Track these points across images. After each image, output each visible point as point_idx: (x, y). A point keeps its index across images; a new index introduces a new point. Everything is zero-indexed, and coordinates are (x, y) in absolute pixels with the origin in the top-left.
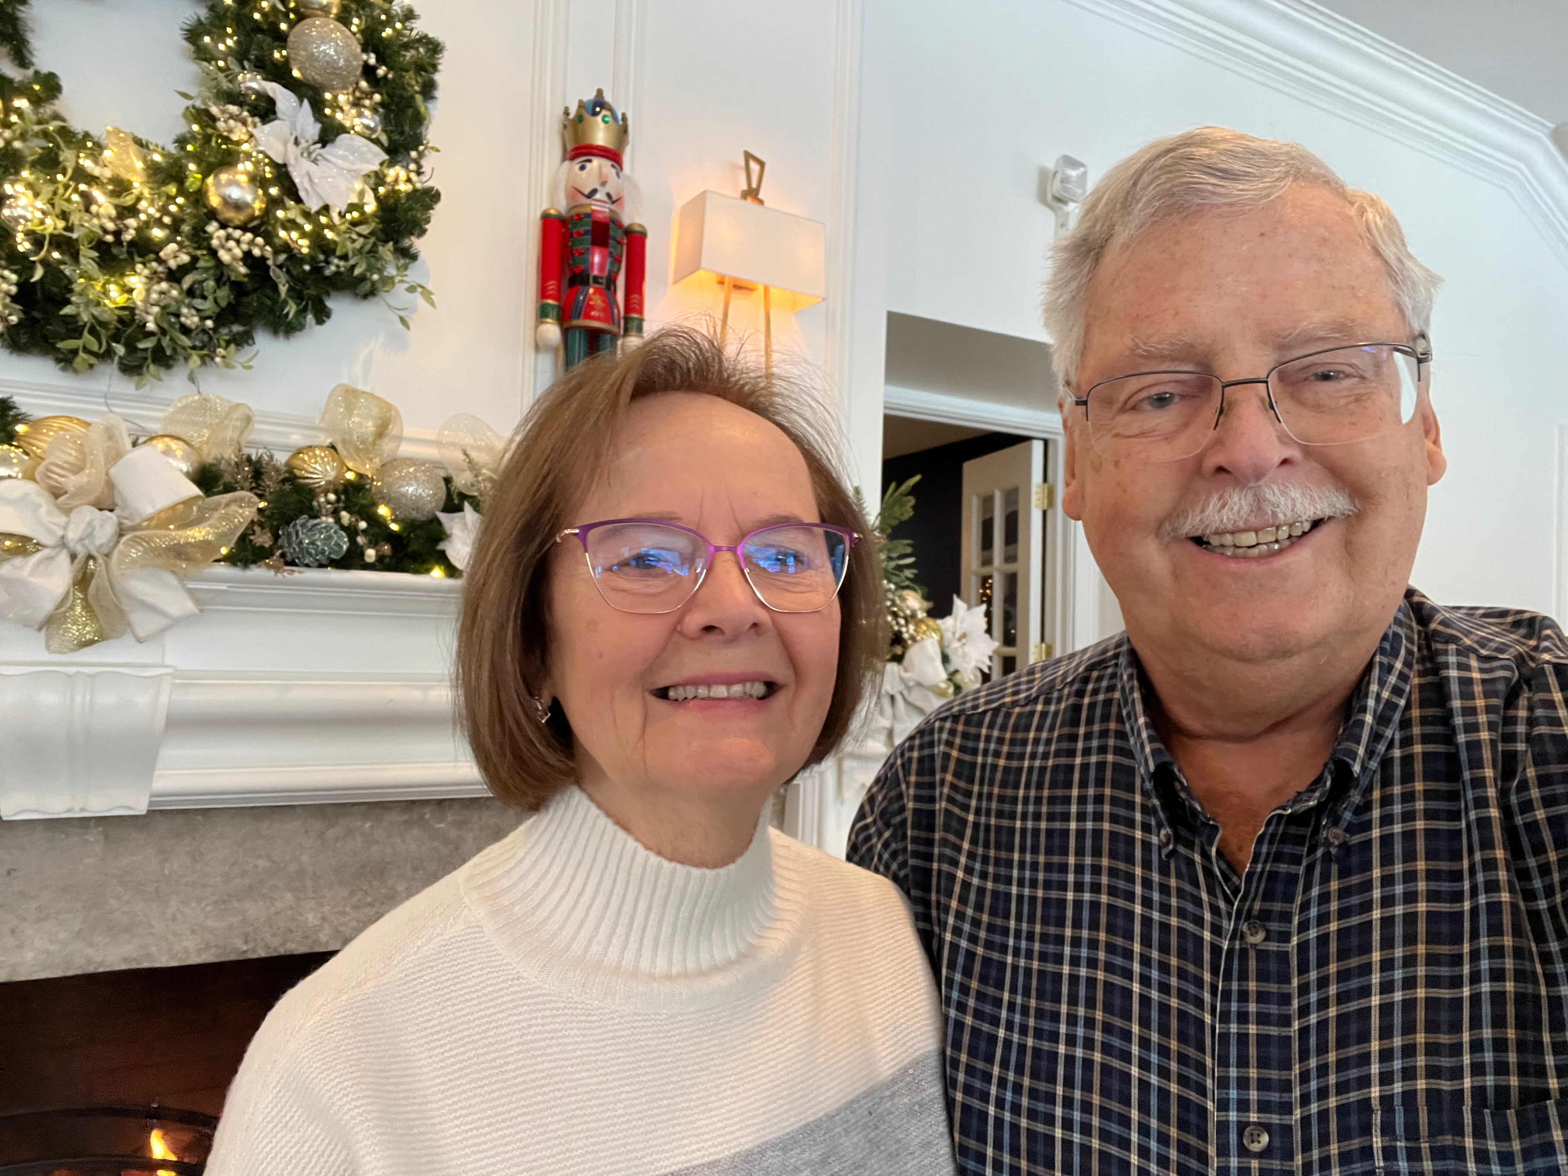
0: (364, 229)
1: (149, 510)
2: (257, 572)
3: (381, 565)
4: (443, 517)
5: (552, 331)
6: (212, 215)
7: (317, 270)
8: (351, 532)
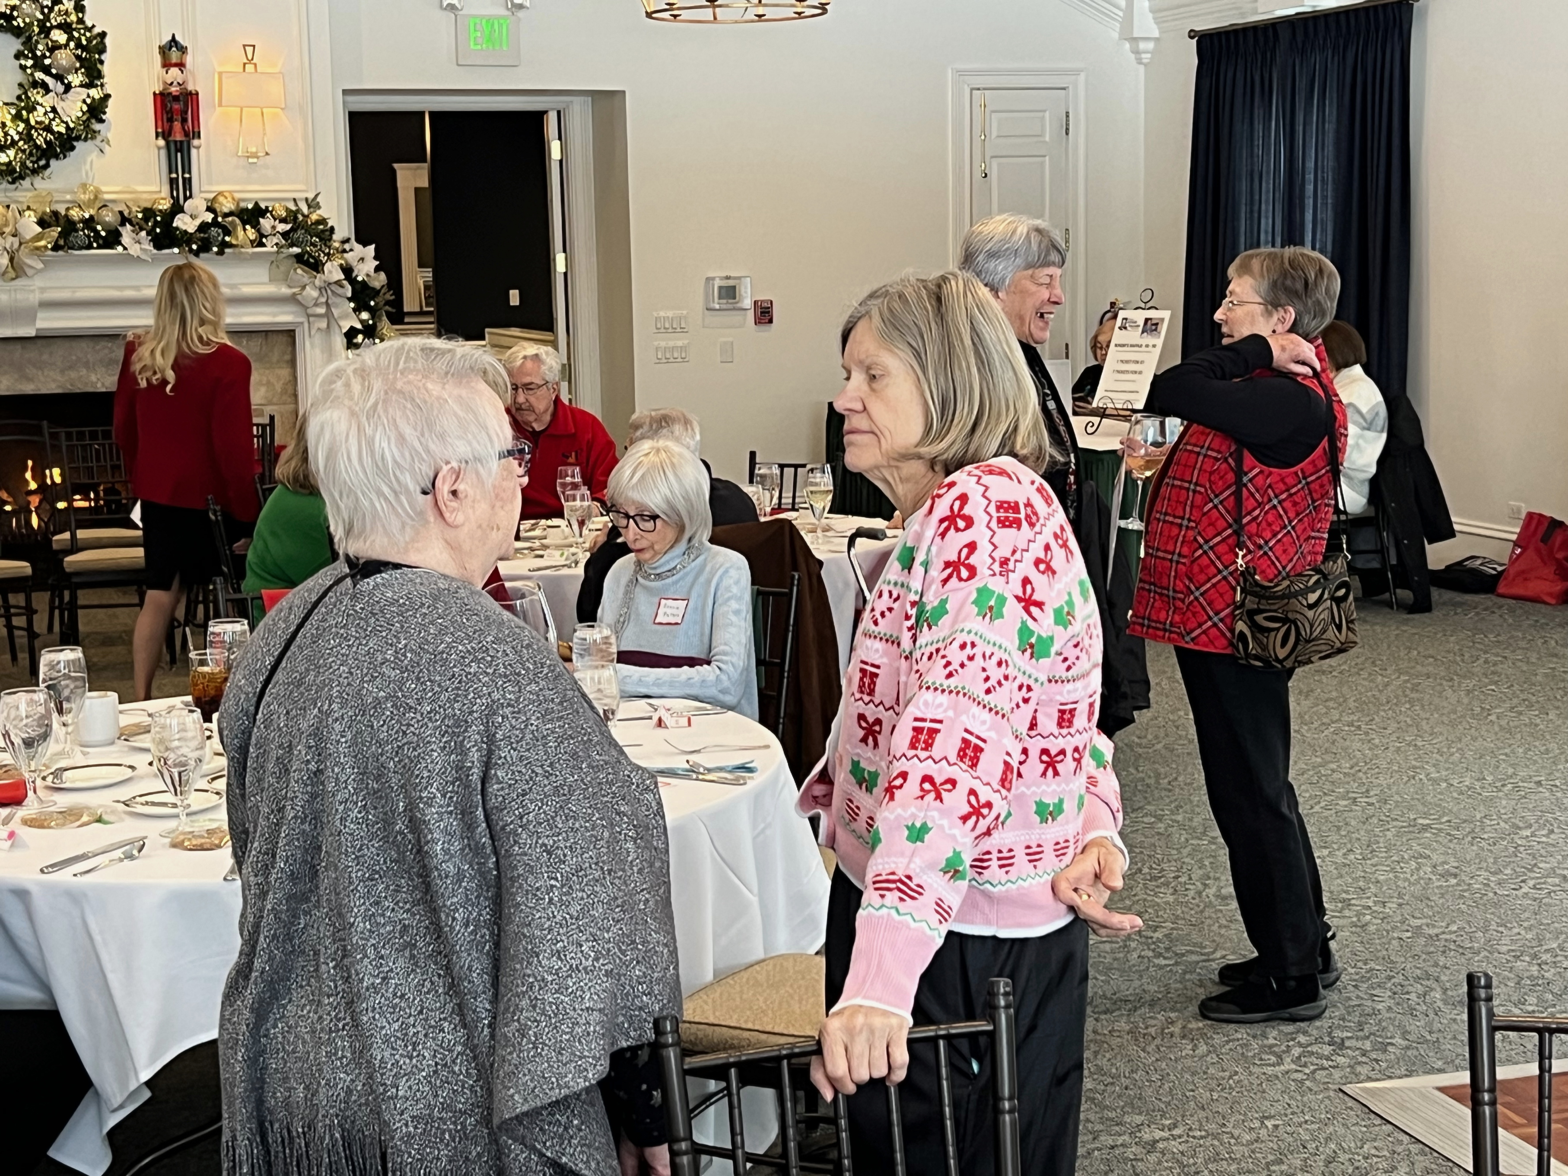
0: (85, 118)
1: (28, 237)
2: (61, 253)
3: (99, 247)
4: (120, 228)
5: (161, 142)
6: (33, 127)
7: (69, 136)
8: (88, 236)
